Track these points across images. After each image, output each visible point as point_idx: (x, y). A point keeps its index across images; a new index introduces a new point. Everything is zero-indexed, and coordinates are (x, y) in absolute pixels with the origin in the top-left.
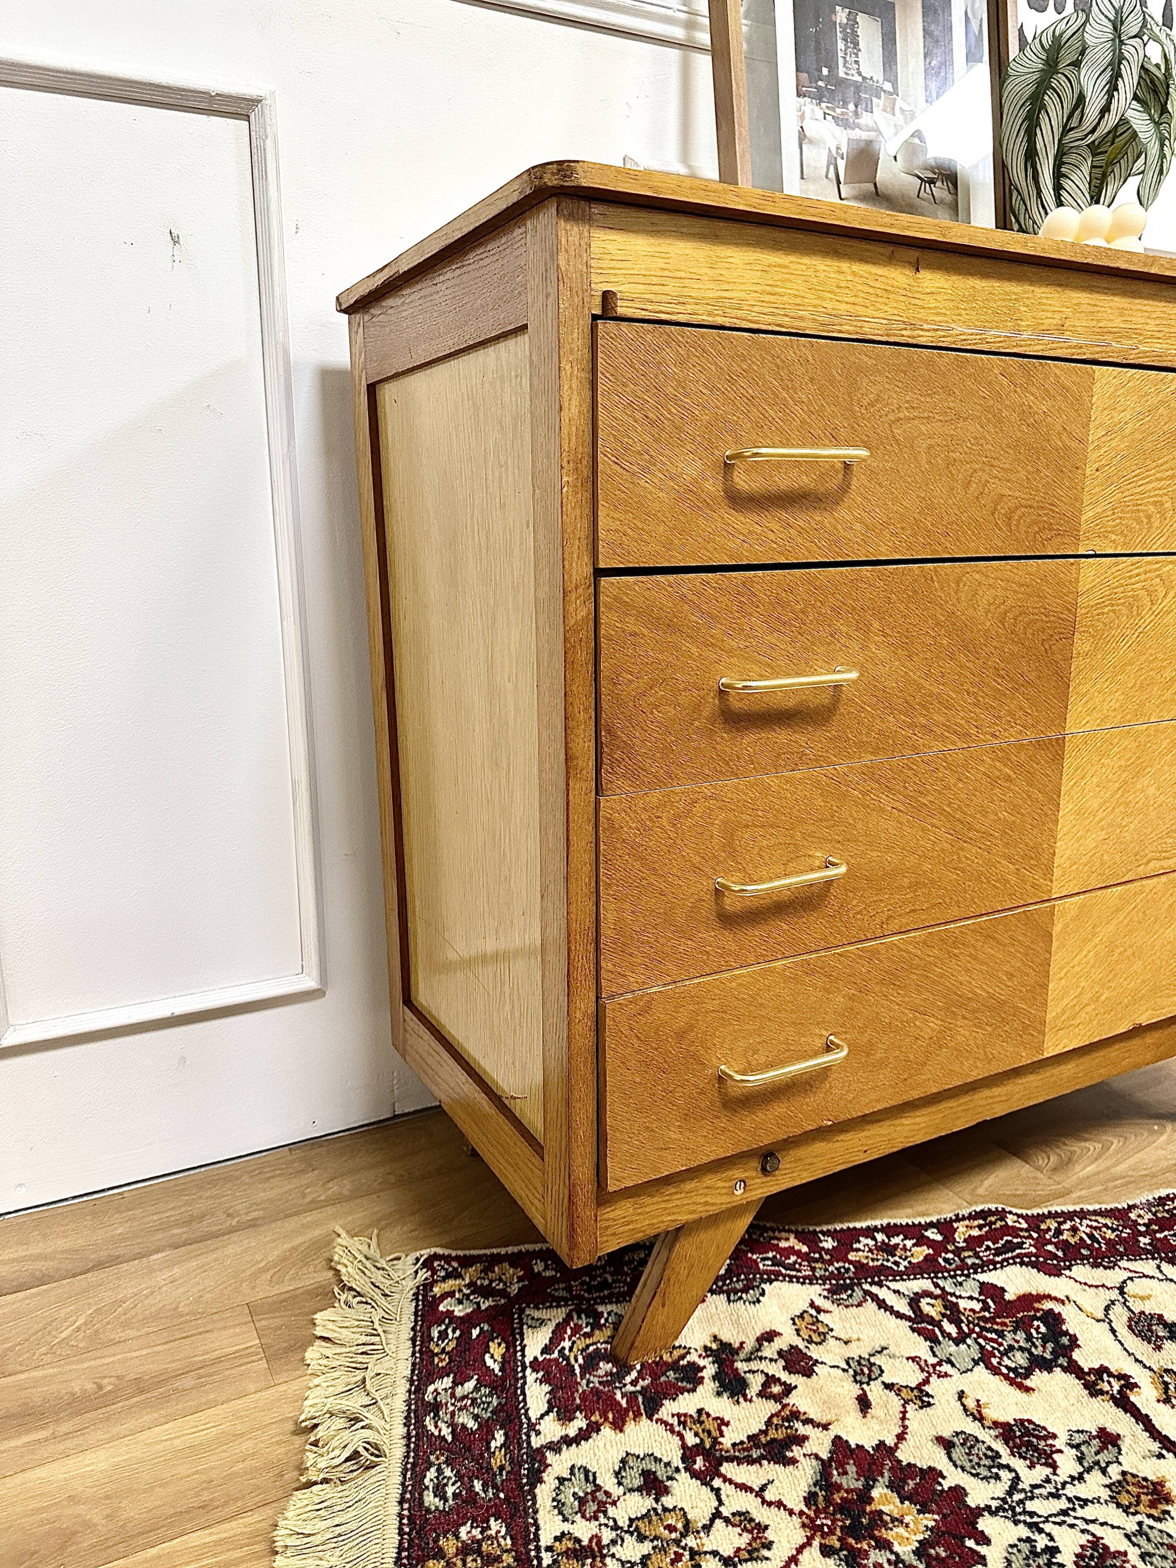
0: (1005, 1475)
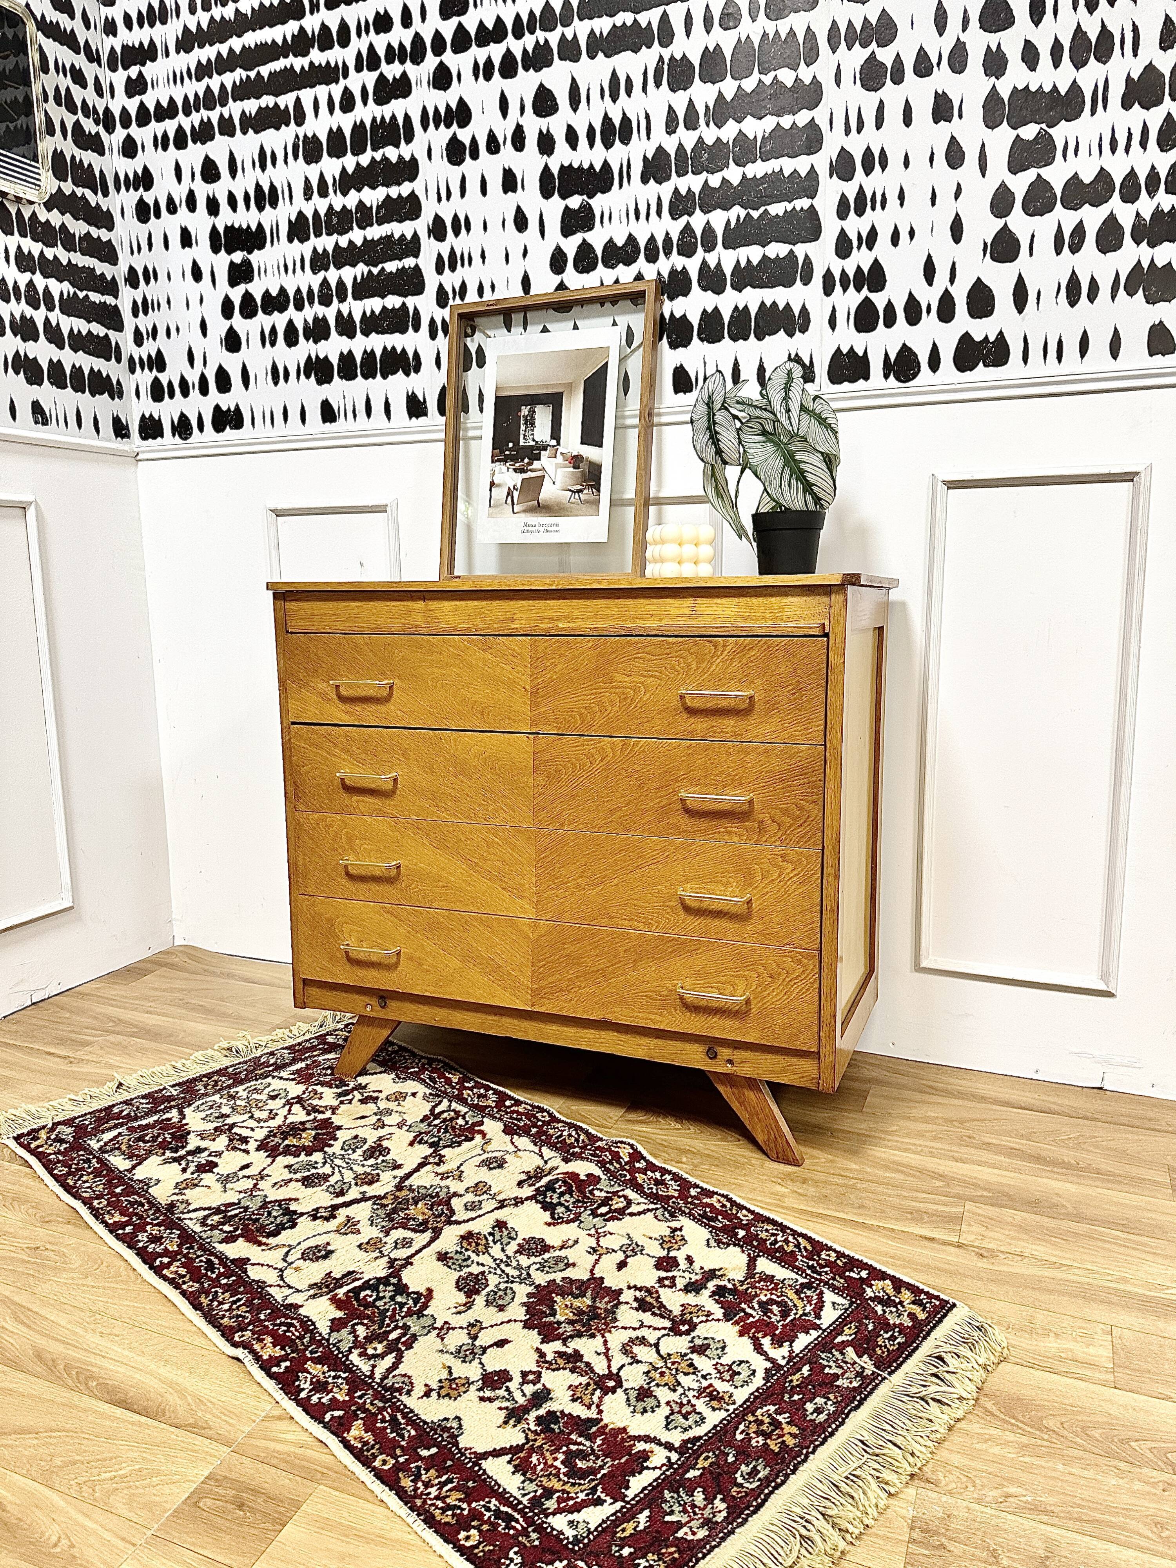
0: (350, 1152)
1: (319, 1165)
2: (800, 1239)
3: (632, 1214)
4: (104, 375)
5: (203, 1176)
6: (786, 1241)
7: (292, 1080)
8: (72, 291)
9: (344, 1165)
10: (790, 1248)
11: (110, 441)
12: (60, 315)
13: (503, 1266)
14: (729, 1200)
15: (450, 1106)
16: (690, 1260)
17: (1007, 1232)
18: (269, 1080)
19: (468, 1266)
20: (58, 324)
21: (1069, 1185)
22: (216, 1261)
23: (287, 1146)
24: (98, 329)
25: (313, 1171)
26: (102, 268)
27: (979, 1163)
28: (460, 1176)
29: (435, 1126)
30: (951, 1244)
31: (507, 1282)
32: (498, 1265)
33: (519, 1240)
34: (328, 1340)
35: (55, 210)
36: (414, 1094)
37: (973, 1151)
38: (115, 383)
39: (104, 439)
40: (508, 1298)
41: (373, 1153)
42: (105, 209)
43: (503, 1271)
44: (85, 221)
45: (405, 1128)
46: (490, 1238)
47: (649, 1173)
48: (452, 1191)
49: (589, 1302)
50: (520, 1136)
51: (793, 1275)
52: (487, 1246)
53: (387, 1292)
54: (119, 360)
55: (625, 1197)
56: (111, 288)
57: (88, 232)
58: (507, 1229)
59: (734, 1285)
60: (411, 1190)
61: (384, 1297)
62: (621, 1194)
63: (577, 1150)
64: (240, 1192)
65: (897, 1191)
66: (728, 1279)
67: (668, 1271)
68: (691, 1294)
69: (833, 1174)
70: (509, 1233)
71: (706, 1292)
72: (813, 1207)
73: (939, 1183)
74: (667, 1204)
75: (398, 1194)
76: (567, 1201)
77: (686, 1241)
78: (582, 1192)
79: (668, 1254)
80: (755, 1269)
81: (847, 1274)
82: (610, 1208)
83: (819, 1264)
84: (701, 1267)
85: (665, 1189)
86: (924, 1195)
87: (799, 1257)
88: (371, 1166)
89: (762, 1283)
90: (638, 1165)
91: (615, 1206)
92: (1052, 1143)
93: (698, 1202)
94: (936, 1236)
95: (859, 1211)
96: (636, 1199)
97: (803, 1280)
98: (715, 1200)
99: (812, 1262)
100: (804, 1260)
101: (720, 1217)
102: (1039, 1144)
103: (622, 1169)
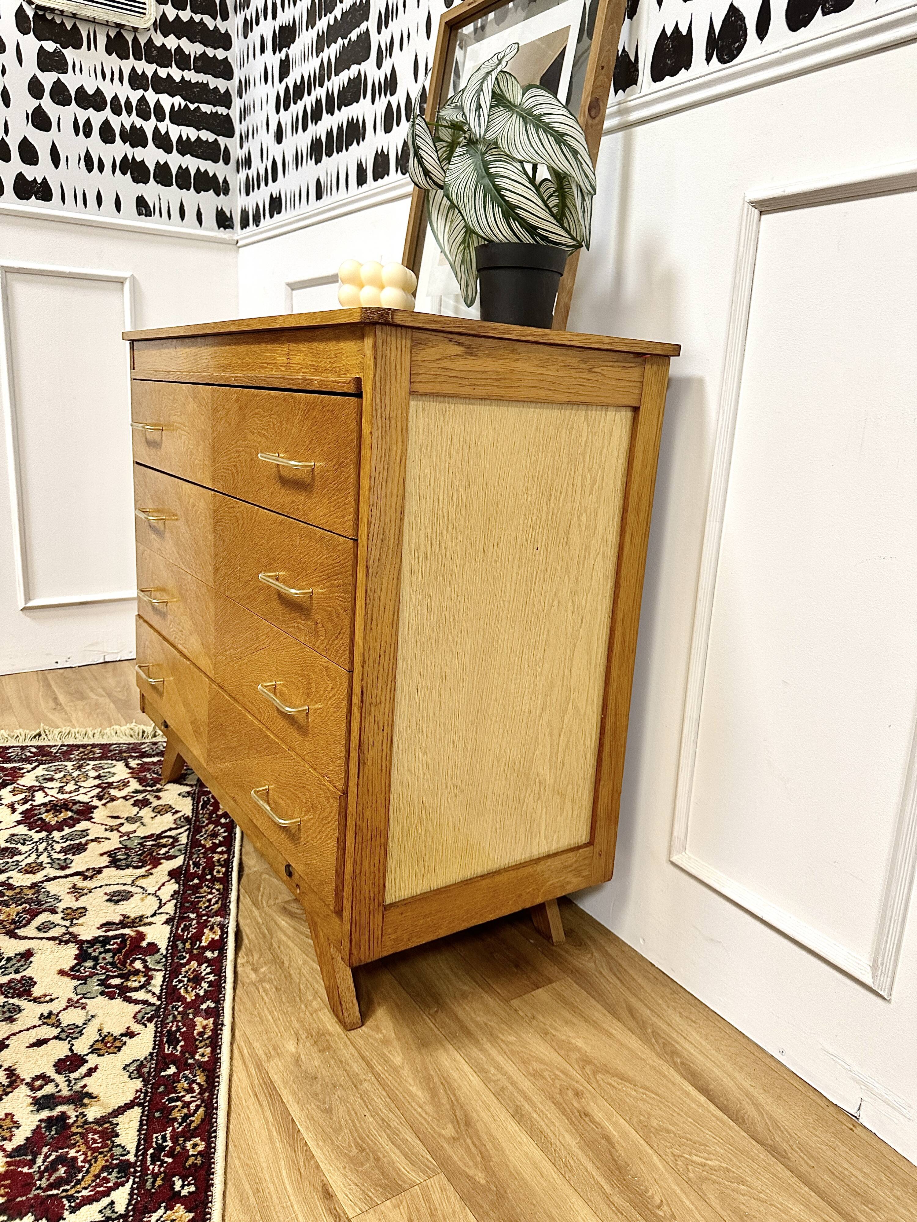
0: (62, 841)
1: (28, 843)
3: (128, 999)
4: (211, 175)
6: (188, 1105)
7: (131, 768)
8: (183, 103)
9: (41, 850)
10: (178, 1114)
11: (212, 230)
12: (170, 125)
14: (217, 1031)
15: (181, 833)
16: (92, 1070)
18: (119, 763)
20: (167, 132)
23: (40, 818)
24: (207, 136)
25: (19, 846)
26: (214, 82)
28: (82, 896)
29: (144, 846)
30: (335, 1214)
33: (18, 976)
35: (172, 36)
36: (176, 812)
37: (553, 1113)
38: (221, 182)
39: (206, 229)
41: (72, 849)
42: (223, 32)
44: (201, 43)
45: (125, 838)
47: (205, 965)
48: (58, 905)
50: (177, 882)
51: (132, 1148)
54: (227, 162)
55: (150, 978)
56: (225, 100)
57: (204, 52)
58: (27, 960)
59: (76, 1122)
60: (37, 892)
62: (152, 973)
63: (193, 916)
65: (391, 1115)
66: (82, 1113)
67: (58, 1072)
68: (32, 1108)
69: (363, 1058)
70: (22, 966)
71: (45, 1114)
72: (285, 1083)
73: (449, 1131)
74: (167, 1005)
75: (26, 891)
76: (104, 959)
77: (119, 1051)
78: (127, 956)
79: (87, 1055)
80: (117, 1117)
81: (175, 1179)
82: (122, 983)
83: (172, 1149)
84: (85, 1086)
85: (189, 989)
86: (410, 1137)
87: (170, 1129)
88: (52, 859)
89: (96, 1137)
90: (209, 954)
91: (129, 984)
92: (670, 1158)
93: (191, 1016)
94: (340, 1196)
95: (318, 1115)
96: (154, 986)
97: (131, 1158)
98: (205, 1022)
99: (169, 1143)
100: (168, 1135)
101: (182, 1043)
102: (650, 1151)
103: (190, 951)
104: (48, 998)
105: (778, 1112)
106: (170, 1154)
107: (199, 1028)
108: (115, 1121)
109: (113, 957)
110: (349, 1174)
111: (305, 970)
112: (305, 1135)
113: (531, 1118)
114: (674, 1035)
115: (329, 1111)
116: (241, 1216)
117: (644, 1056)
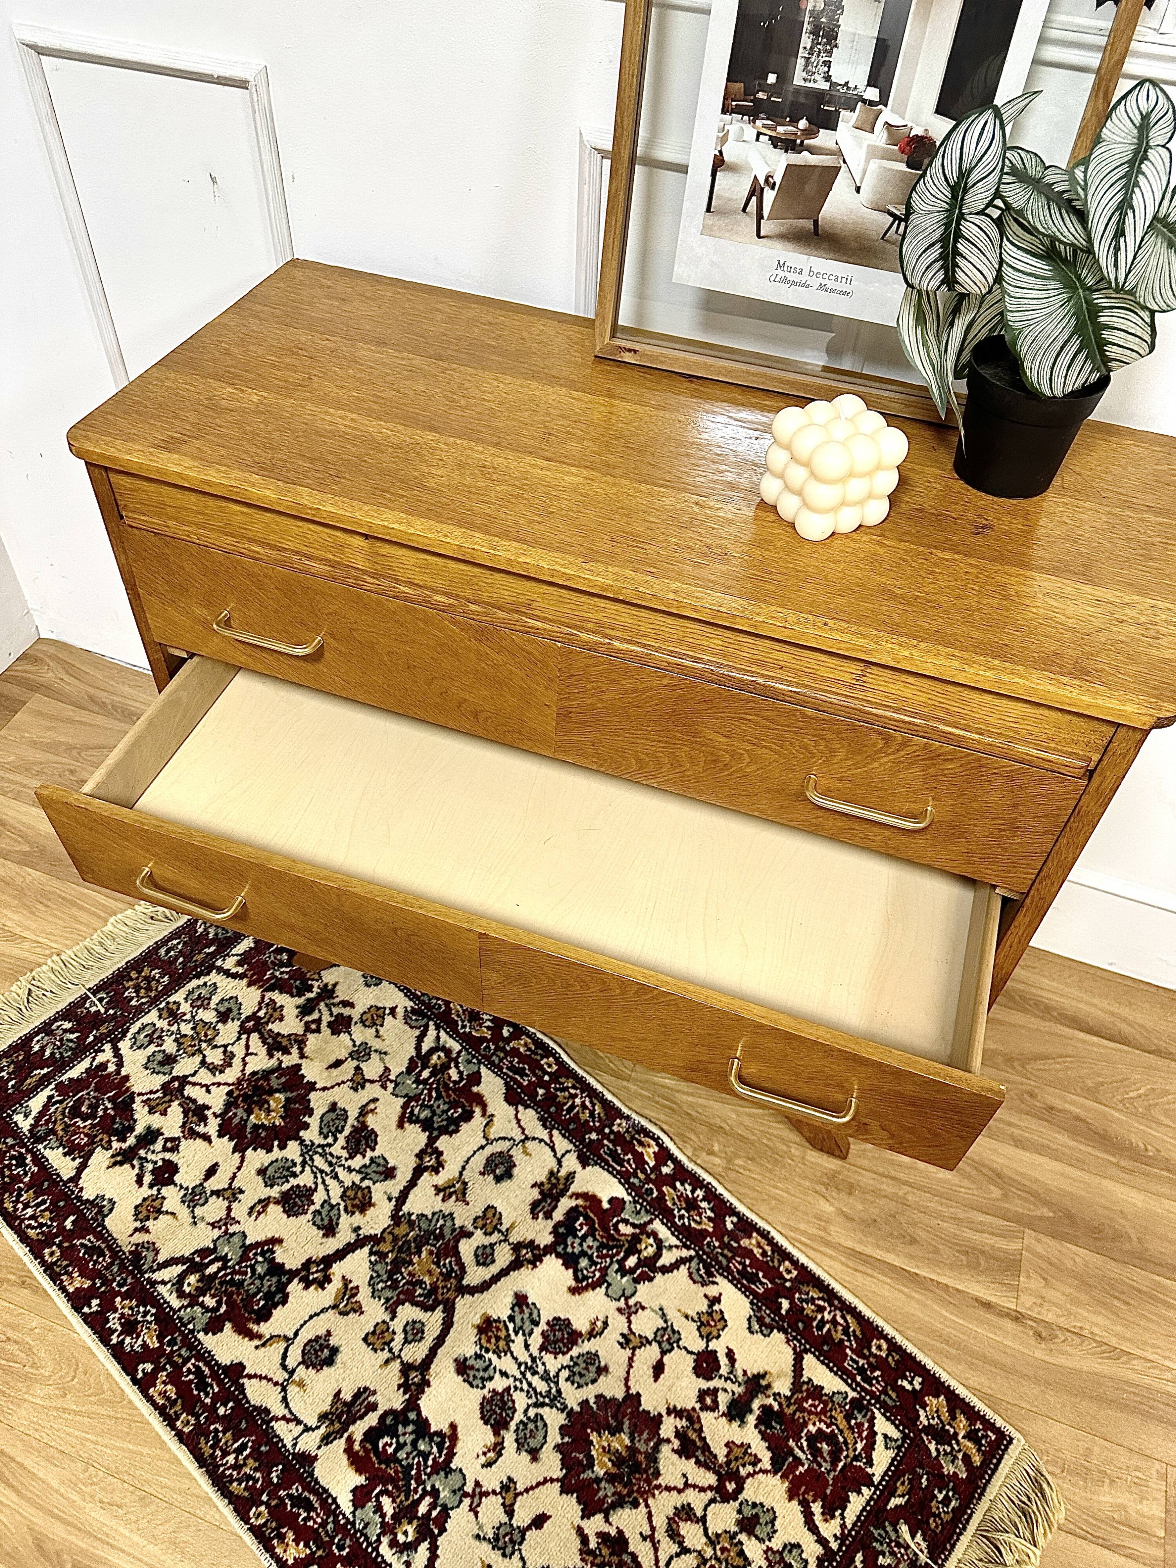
0: (330, 1140)
1: (298, 1169)
2: (849, 1317)
3: (665, 1270)
5: (165, 1191)
6: (834, 1322)
7: (241, 976)
9: (328, 1169)
10: (838, 1335)
13: (528, 1375)
14: (771, 1241)
15: (438, 1038)
16: (730, 1355)
17: (1068, 1290)
18: (214, 977)
19: (491, 1378)
21: (1134, 1193)
22: (207, 1371)
23: (255, 1127)
25: (293, 1182)
27: (1041, 1149)
28: (464, 1194)
29: (425, 1082)
30: (1005, 1314)
31: (536, 1405)
32: (523, 1374)
33: (543, 1326)
34: (353, 1524)
36: (393, 1011)
37: (1033, 1123)
40: (540, 1436)
41: (358, 1143)
43: (530, 1384)
45: (391, 1086)
46: (511, 1326)
47: (678, 1184)
48: (458, 1223)
49: (627, 1442)
50: (526, 1107)
51: (844, 1388)
52: (508, 1340)
53: (407, 1434)
55: (654, 1234)
58: (528, 1305)
59: (780, 1404)
60: (411, 1224)
61: (405, 1444)
62: (649, 1228)
63: (594, 1136)
64: (213, 1225)
65: (952, 1210)
66: (774, 1394)
67: (709, 1378)
68: (735, 1424)
69: (882, 1175)
70: (531, 1314)
71: (751, 1419)
72: (861, 1242)
73: (996, 1192)
74: (701, 1248)
75: (396, 1231)
76: (590, 1247)
77: (726, 1321)
78: (605, 1229)
79: (708, 1346)
80: (802, 1375)
81: (899, 1382)
82: (639, 1258)
83: (869, 1364)
84: (745, 1372)
85: (697, 1218)
86: (981, 1218)
87: (848, 1351)
88: (359, 1172)
89: (810, 1402)
90: (665, 1170)
91: (645, 1254)
92: (1120, 1106)
93: (735, 1245)
94: (993, 1299)
95: (911, 1249)
96: (667, 1239)
97: (852, 1394)
98: (754, 1241)
99: (861, 1362)
100: (854, 1357)
101: (761, 1274)
102: (1107, 1109)
103: (648, 1180)
104: (599, 1324)
105: (1138, 1017)
106: (873, 1369)
107: (757, 1252)
108: (805, 1379)
109: (595, 1239)
110: (980, 1279)
111: (747, 1121)
112: (924, 1274)
113: (1027, 1139)
114: (1033, 990)
115: (913, 1241)
116: (960, 1367)
117: (1035, 1027)
